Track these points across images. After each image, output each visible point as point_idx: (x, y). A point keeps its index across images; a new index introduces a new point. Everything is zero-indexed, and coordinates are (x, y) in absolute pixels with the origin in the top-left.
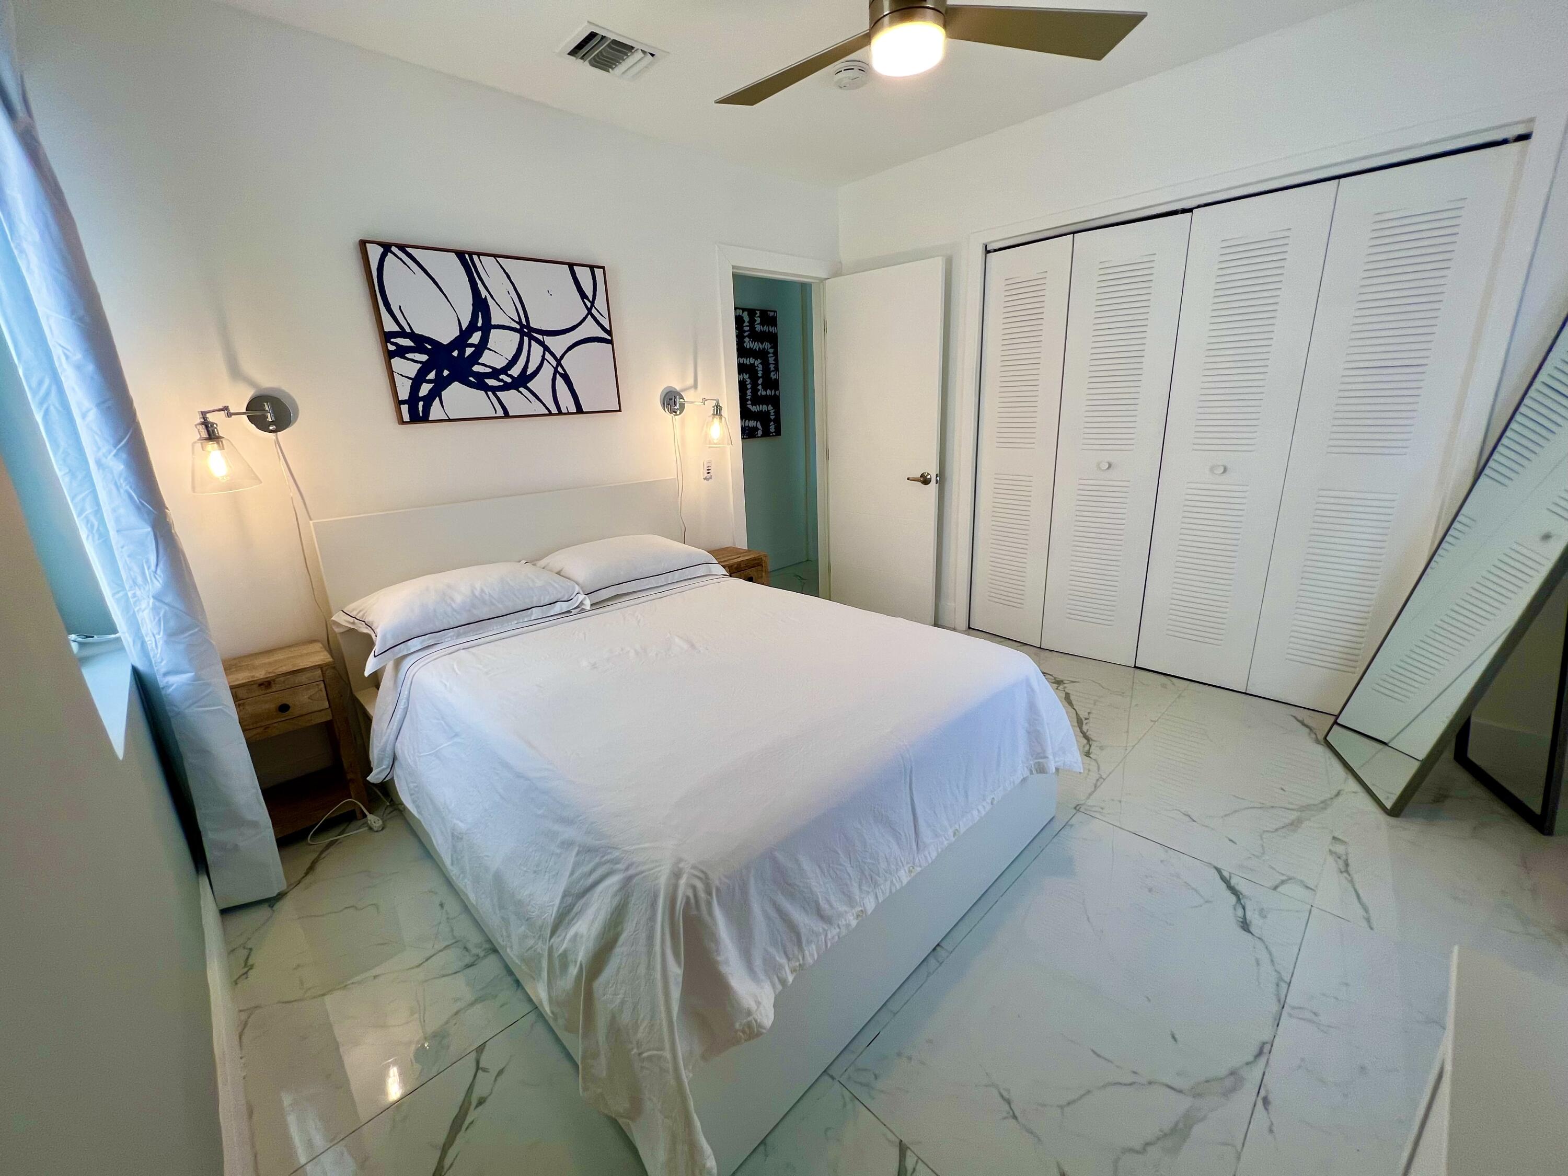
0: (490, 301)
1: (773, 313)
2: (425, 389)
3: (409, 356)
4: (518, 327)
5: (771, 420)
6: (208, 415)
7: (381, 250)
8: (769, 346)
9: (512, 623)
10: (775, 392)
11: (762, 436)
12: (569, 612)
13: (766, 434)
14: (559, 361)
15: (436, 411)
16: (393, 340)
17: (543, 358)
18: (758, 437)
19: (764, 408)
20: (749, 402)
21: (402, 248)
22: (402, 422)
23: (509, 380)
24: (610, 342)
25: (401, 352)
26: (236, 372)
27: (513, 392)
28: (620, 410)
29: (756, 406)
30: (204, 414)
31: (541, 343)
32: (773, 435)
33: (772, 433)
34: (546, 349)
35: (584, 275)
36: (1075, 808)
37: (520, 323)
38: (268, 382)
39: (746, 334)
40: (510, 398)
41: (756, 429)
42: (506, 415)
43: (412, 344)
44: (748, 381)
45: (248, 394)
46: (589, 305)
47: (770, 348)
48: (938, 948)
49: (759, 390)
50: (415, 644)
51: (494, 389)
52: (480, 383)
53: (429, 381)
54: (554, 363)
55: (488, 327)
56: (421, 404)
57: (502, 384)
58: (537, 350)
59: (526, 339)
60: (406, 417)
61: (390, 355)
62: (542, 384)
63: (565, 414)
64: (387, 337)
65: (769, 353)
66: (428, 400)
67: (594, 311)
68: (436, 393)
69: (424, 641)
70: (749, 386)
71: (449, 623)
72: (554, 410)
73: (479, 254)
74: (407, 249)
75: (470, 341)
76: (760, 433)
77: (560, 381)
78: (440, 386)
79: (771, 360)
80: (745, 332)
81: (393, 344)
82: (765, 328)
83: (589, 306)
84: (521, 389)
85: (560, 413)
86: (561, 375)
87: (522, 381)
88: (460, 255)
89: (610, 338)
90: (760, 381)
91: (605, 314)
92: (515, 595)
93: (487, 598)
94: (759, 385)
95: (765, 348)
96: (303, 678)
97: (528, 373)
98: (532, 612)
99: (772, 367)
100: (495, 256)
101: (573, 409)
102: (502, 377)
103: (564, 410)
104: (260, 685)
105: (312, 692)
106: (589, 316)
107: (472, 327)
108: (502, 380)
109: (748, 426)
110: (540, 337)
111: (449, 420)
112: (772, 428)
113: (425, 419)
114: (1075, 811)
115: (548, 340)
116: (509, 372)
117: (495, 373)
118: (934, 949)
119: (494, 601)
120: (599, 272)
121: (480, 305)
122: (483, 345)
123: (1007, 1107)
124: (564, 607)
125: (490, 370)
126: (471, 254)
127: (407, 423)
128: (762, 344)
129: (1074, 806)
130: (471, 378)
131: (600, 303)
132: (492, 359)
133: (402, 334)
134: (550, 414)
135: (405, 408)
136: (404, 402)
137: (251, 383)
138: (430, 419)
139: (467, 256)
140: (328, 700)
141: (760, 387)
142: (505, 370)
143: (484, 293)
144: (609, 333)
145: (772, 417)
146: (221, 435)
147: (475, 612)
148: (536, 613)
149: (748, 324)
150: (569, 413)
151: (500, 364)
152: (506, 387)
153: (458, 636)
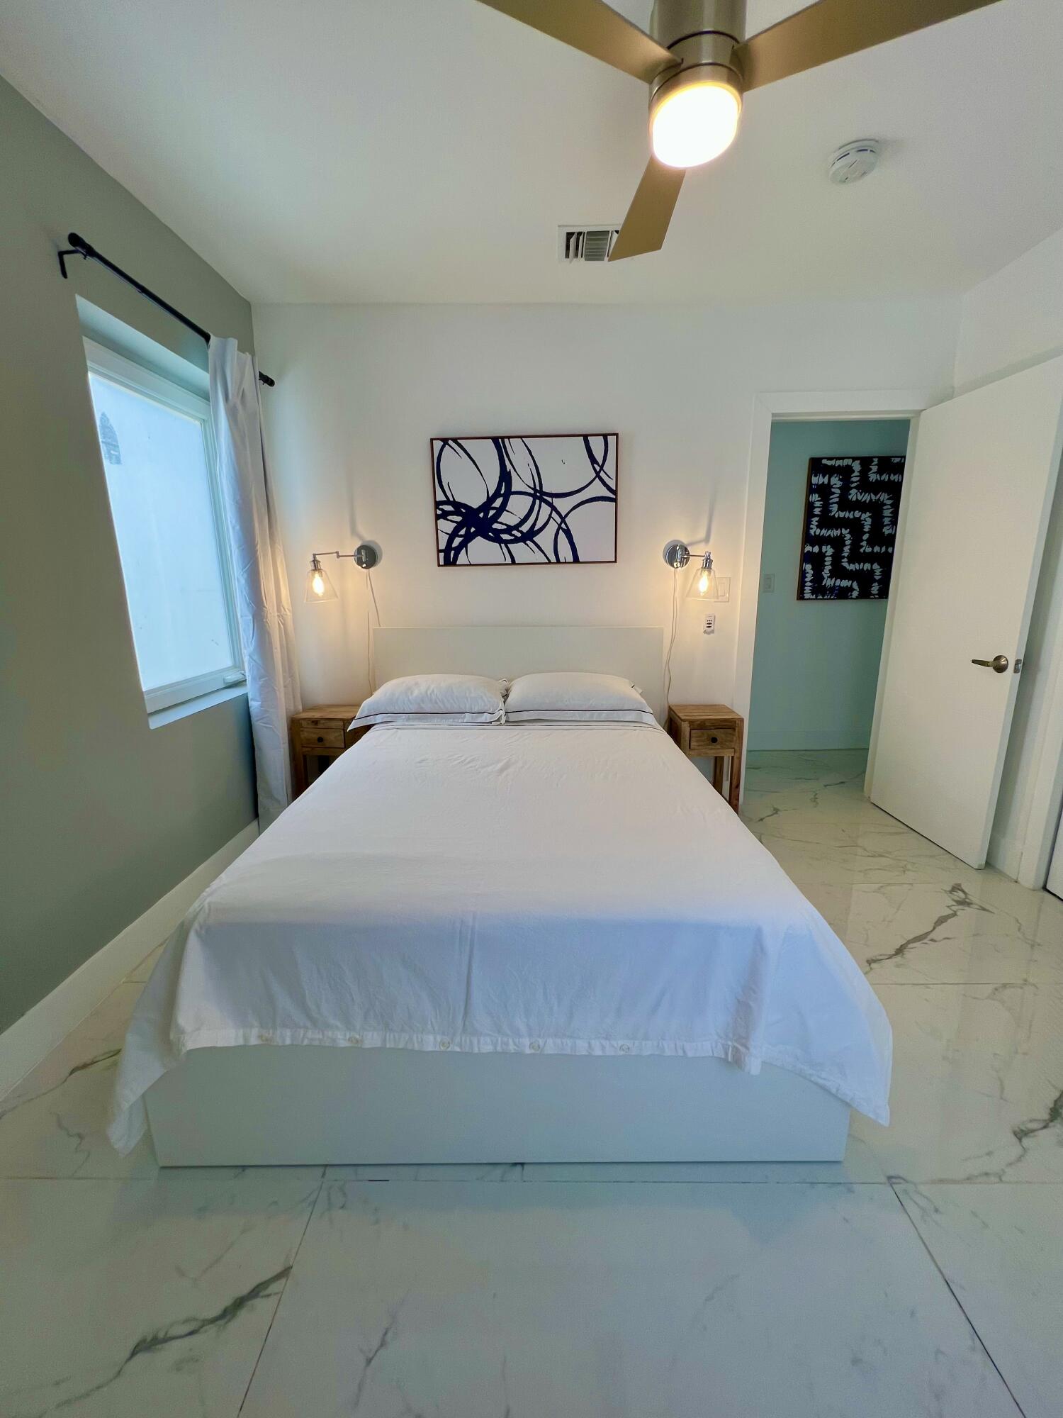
0: (513, 474)
1: (899, 459)
2: (457, 541)
3: (449, 518)
4: (532, 492)
5: (875, 581)
6: (317, 556)
7: (441, 443)
8: (887, 497)
9: (450, 720)
10: (887, 548)
11: (857, 598)
12: (491, 722)
13: (865, 594)
14: (563, 519)
15: (462, 558)
16: (440, 507)
17: (550, 516)
18: (852, 598)
19: (867, 566)
20: (845, 560)
21: (455, 440)
22: (439, 565)
23: (519, 535)
24: (615, 500)
25: (445, 515)
26: (354, 532)
27: (522, 544)
28: (615, 561)
29: (854, 563)
30: (314, 555)
31: (550, 505)
32: (875, 598)
33: (874, 595)
34: (554, 508)
35: (597, 445)
36: (890, 1178)
37: (534, 489)
38: (369, 537)
39: (853, 485)
40: (519, 550)
41: (851, 589)
42: (513, 562)
43: (453, 509)
44: (848, 536)
45: (359, 544)
46: (598, 468)
47: (888, 499)
48: (519, 1168)
49: (862, 546)
50: (379, 718)
51: (506, 542)
52: (497, 539)
53: (461, 536)
54: (559, 520)
55: (509, 493)
56: (453, 552)
57: (513, 538)
58: (546, 510)
59: (538, 501)
60: (442, 562)
61: (438, 517)
62: (545, 539)
63: (563, 563)
64: (438, 504)
65: (885, 505)
66: (458, 550)
67: (602, 474)
68: (463, 545)
69: (385, 717)
70: (848, 542)
71: (404, 709)
72: (553, 559)
73: (509, 438)
74: (459, 441)
75: (493, 506)
76: (855, 594)
77: (562, 535)
78: (468, 538)
79: (887, 512)
80: (853, 482)
81: (442, 510)
82: (885, 477)
83: (598, 470)
84: (528, 542)
85: (558, 562)
86: (563, 530)
87: (529, 536)
88: (495, 440)
89: (614, 497)
90: (866, 537)
91: (613, 476)
92: (454, 700)
93: (434, 697)
94: (862, 541)
95: (879, 499)
96: (333, 724)
97: (536, 529)
98: (465, 717)
99: (887, 521)
100: (521, 437)
101: (571, 559)
102: (515, 532)
103: (562, 560)
104: (313, 722)
105: (336, 734)
106: (597, 479)
107: (497, 494)
108: (514, 535)
109: (839, 586)
110: (549, 499)
111: (471, 565)
112: (875, 589)
113: (454, 564)
114: (884, 1179)
115: (556, 502)
116: (520, 529)
117: (509, 530)
118: (516, 1164)
119: (438, 701)
120: (611, 440)
121: (505, 477)
122: (503, 507)
123: (375, 1343)
124: (486, 717)
125: (506, 527)
126: (503, 438)
127: (442, 566)
128: (876, 495)
129: (892, 1173)
130: (490, 534)
131: (609, 467)
132: (508, 519)
133: (447, 502)
134: (550, 562)
135: (442, 555)
136: (441, 551)
137: (360, 537)
138: (457, 563)
139: (500, 440)
140: (345, 743)
141: (864, 543)
142: (517, 527)
143: (509, 467)
144: (615, 492)
145: (877, 578)
146: (322, 568)
147: (422, 705)
148: (468, 717)
149: (858, 474)
150: (566, 563)
151: (513, 521)
152: (516, 540)
153: (408, 719)
